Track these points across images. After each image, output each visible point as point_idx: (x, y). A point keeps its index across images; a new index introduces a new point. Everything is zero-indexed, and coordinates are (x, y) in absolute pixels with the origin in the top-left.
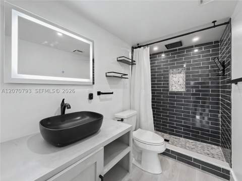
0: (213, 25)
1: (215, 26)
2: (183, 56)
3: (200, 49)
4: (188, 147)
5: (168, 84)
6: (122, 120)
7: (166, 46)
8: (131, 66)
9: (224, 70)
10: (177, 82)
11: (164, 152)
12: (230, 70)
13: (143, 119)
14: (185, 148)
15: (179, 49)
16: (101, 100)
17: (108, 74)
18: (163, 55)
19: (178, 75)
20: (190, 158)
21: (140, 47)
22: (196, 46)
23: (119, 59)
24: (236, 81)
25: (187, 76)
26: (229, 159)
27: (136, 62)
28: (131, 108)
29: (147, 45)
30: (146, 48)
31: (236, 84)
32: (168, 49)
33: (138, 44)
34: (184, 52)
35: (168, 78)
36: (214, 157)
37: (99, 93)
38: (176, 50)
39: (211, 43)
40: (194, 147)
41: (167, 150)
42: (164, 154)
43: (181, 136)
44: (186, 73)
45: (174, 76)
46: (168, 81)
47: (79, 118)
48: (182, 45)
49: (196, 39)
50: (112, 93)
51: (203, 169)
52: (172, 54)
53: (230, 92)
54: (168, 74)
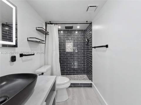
0: (86, 23)
1: (87, 23)
2: (72, 34)
3: (78, 32)
4: (76, 79)
5: (65, 48)
6: (42, 74)
7: (66, 27)
8: (45, 35)
9: (88, 43)
10: (70, 47)
11: (70, 86)
12: (91, 42)
13: (54, 70)
14: (75, 80)
15: (71, 30)
16: (23, 61)
17: (29, 39)
18: (62, 32)
19: (69, 43)
20: (78, 84)
21: (52, 24)
22: (77, 30)
23: (38, 29)
24: (95, 47)
25: (74, 44)
26: (91, 79)
27: (50, 33)
28: (46, 64)
29: (56, 24)
30: (56, 25)
31: (95, 48)
32: (66, 29)
33: (50, 22)
34: (72, 32)
35: (65, 44)
36: (85, 80)
37: (21, 55)
38: (69, 30)
39: (83, 30)
40: (78, 78)
41: (71, 84)
42: (70, 87)
43: (71, 74)
44: (74, 43)
45: (68, 43)
46: (65, 46)
47: (4, 83)
48: (72, 28)
49: (78, 27)
50: (34, 54)
51: (84, 87)
52: (67, 32)
53: (92, 51)
54: (65, 43)
